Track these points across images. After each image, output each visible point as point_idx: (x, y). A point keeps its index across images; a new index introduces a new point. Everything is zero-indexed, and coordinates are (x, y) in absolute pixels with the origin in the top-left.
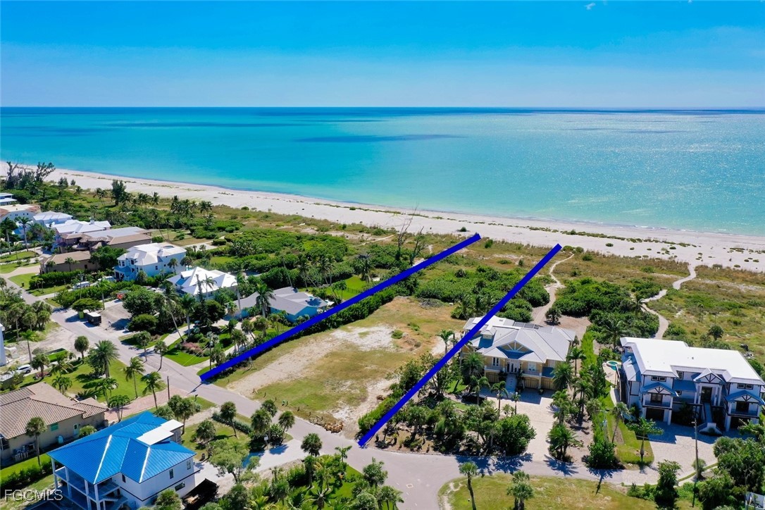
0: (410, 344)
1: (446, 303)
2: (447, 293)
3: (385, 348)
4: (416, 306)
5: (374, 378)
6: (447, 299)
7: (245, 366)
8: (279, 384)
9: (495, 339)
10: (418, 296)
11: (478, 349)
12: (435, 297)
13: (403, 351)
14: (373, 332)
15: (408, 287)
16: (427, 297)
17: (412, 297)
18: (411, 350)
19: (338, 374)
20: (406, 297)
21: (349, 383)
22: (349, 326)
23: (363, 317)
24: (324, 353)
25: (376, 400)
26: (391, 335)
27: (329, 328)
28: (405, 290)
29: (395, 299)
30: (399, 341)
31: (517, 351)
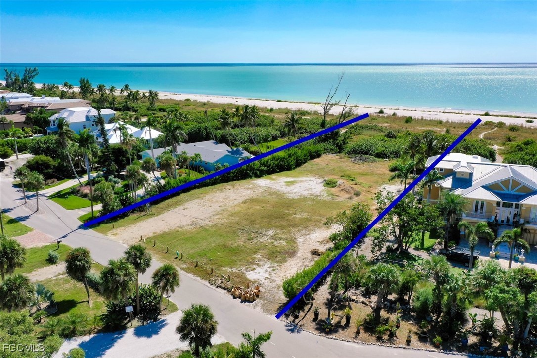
0: (347, 192)
1: (380, 159)
2: (381, 149)
3: (318, 196)
4: (347, 161)
5: (306, 228)
6: (381, 155)
7: (141, 211)
8: (178, 231)
9: (474, 178)
10: (349, 153)
11: (451, 190)
12: (366, 153)
13: (339, 199)
14: (301, 181)
15: (337, 145)
16: (358, 154)
17: (342, 155)
18: (350, 198)
19: (257, 221)
20: (335, 154)
21: (271, 233)
22: (274, 176)
23: (289, 168)
24: (243, 199)
25: (310, 256)
26: (323, 184)
27: (251, 177)
28: (333, 147)
29: (324, 155)
30: (334, 190)
31: (512, 192)
